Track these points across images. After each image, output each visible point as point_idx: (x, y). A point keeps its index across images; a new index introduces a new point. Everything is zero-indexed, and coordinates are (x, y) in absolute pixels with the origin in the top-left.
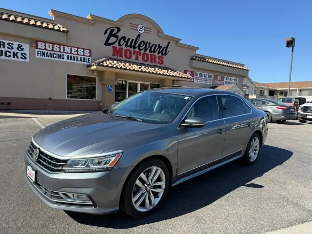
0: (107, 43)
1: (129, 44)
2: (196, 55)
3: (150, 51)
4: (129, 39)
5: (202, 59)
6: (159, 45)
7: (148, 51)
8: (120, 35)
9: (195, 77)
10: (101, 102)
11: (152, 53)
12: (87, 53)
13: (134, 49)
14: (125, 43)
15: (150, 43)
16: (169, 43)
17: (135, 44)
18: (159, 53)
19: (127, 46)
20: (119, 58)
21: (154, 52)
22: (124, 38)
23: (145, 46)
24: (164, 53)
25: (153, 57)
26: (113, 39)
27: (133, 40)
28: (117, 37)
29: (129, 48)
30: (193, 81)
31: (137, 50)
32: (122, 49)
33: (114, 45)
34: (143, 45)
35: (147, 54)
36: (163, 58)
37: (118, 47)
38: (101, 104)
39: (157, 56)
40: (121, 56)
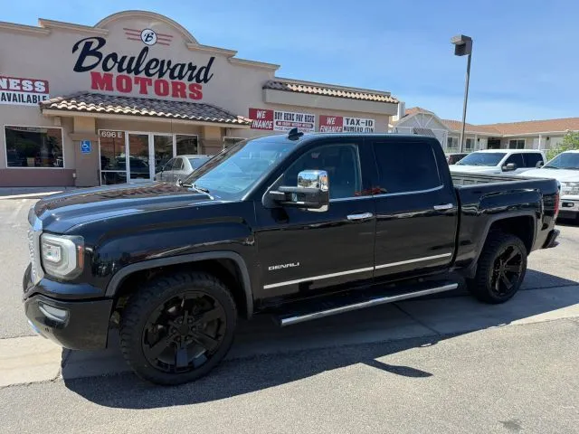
0: (79, 68)
1: (125, 66)
2: (276, 80)
4: (124, 58)
7: (166, 77)
9: (275, 121)
10: (74, 171)
11: (177, 80)
12: (40, 86)
13: (136, 74)
14: (117, 64)
15: (169, 63)
16: (212, 59)
18: (190, 79)
19: (120, 70)
20: (104, 92)
22: (114, 56)
24: (202, 77)
25: (179, 87)
29: (125, 73)
30: (272, 129)
31: (142, 75)
32: (112, 76)
33: (94, 70)
34: (155, 67)
36: (200, 88)
37: (102, 73)
38: (74, 175)
39: (188, 84)
40: (110, 88)
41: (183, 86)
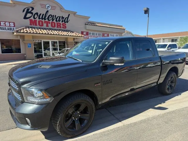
0: (25, 18)
1: (41, 17)
2: (89, 22)
3: (56, 21)
4: (40, 14)
5: (93, 24)
6: (62, 16)
7: (55, 21)
8: (34, 12)
9: (89, 35)
10: (25, 54)
11: (58, 22)
12: (12, 24)
13: (45, 20)
14: (38, 17)
15: (55, 16)
16: (69, 15)
17: (45, 17)
18: (62, 22)
19: (39, 18)
20: (34, 26)
21: (59, 21)
22: (37, 14)
23: (52, 17)
24: (66, 21)
25: (59, 24)
26: (29, 15)
27: (43, 15)
28: (32, 13)
29: (41, 20)
30: (88, 38)
31: (47, 20)
32: (36, 20)
33: (30, 19)
34: (51, 17)
35: (54, 23)
36: (66, 24)
37: (33, 19)
38: (25, 56)
39: (62, 23)
41: (60, 24)
